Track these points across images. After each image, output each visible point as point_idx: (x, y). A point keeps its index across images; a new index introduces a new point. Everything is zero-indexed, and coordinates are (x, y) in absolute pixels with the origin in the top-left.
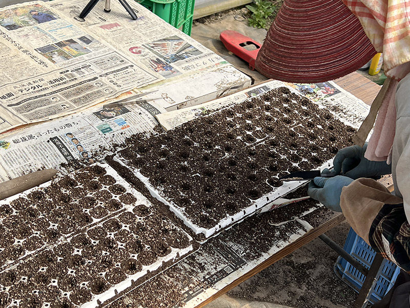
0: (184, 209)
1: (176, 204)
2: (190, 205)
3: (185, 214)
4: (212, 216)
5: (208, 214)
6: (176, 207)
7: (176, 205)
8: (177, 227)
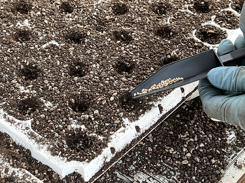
0: (29, 123)
1: (10, 114)
2: (41, 112)
3: (32, 136)
4: (91, 129)
5: (83, 127)
6: (12, 122)
7: (11, 117)
8: (16, 170)
